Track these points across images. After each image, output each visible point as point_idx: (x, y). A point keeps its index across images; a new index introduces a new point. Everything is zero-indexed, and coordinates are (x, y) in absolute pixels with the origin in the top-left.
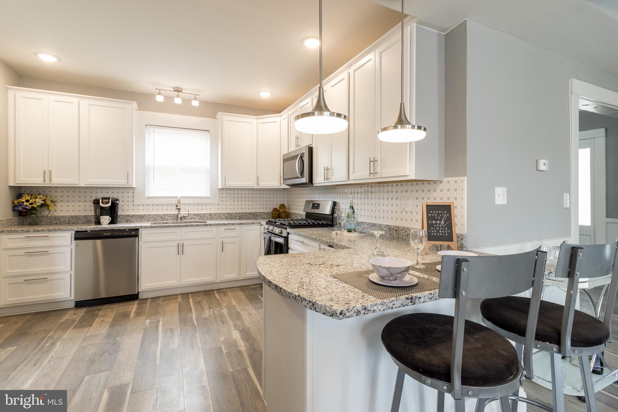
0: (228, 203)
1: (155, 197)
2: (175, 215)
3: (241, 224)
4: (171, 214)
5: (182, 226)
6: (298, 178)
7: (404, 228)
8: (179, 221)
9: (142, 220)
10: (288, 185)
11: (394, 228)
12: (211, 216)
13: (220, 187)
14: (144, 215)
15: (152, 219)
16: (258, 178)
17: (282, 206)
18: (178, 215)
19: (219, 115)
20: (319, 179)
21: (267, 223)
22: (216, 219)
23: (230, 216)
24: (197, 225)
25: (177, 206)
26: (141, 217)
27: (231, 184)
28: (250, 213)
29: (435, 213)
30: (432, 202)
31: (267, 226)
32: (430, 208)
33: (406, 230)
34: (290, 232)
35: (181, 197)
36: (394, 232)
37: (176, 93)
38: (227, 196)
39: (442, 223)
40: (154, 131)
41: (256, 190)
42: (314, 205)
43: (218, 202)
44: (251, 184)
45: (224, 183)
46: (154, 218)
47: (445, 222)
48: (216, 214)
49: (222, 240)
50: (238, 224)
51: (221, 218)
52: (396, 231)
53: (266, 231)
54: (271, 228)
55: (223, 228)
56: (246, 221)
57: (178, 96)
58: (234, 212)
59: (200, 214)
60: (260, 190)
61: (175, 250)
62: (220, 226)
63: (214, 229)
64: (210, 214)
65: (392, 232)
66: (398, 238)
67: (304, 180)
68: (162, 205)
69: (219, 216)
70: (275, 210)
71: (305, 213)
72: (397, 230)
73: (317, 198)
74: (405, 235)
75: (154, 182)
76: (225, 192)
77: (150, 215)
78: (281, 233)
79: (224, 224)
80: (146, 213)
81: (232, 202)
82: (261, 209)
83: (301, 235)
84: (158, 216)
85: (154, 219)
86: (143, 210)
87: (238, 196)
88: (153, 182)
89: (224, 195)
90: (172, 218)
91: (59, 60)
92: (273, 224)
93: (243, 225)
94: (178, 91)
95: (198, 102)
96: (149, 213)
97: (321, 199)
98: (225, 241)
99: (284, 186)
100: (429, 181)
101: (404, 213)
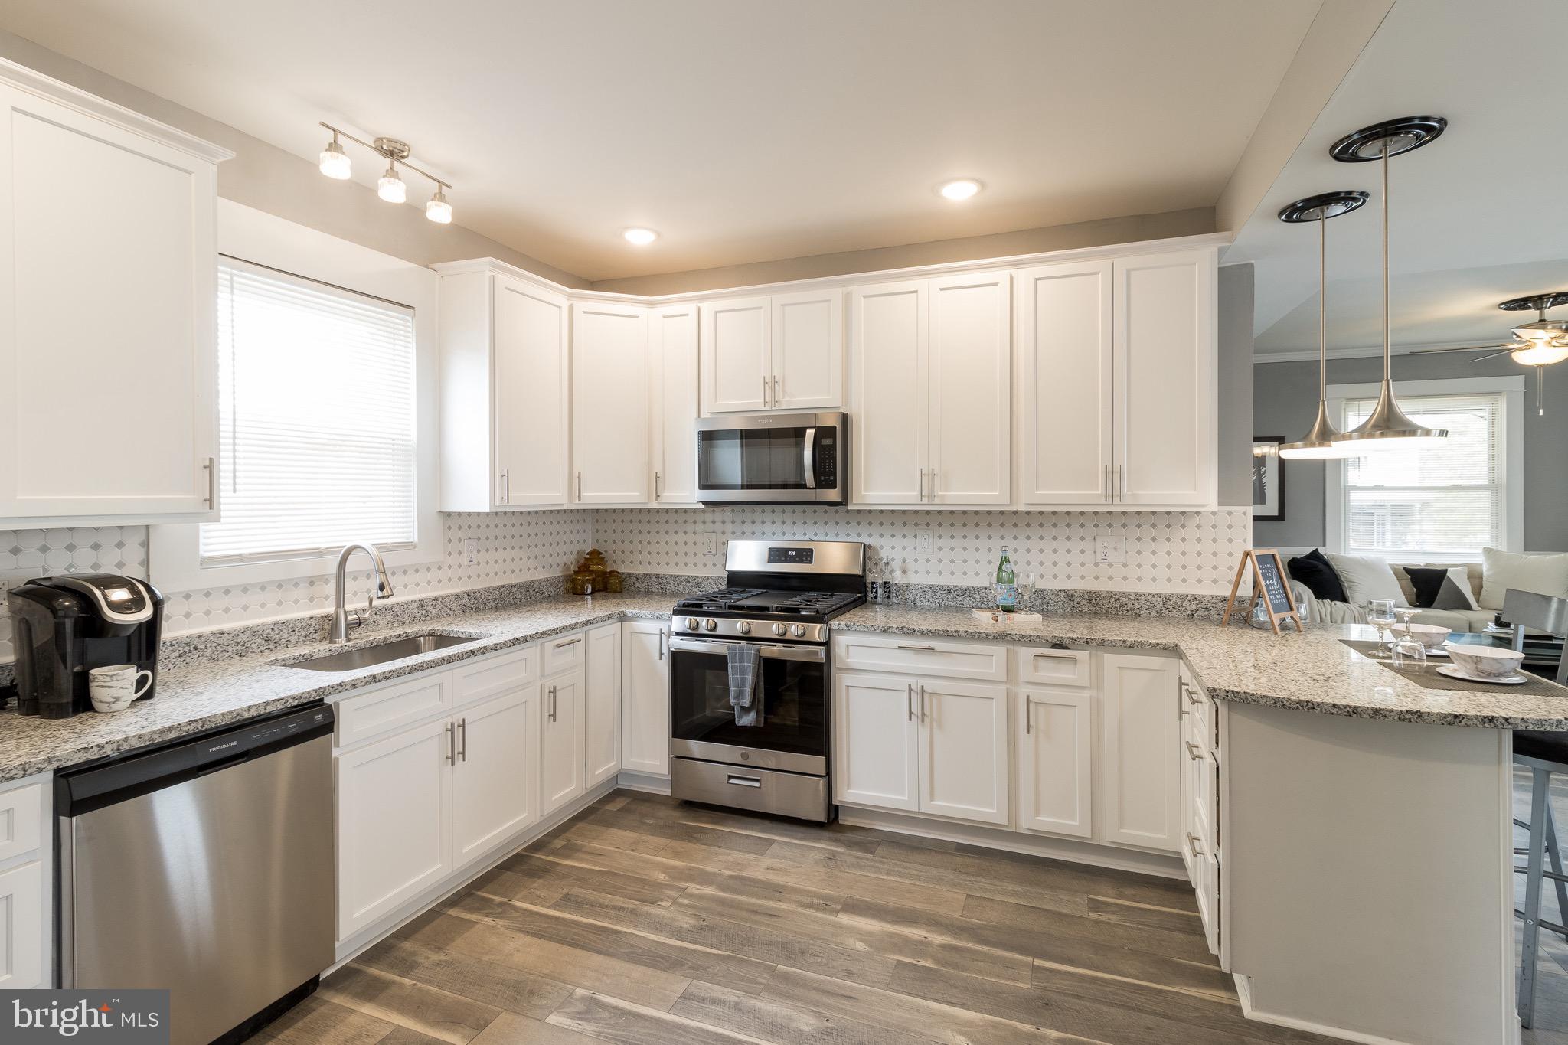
0: (465, 559)
1: (240, 558)
2: (313, 622)
3: (587, 623)
4: (300, 620)
7: (1111, 595)
8: (342, 642)
9: (188, 660)
11: (1083, 596)
14: (200, 637)
15: (230, 650)
17: (595, 556)
18: (334, 621)
19: (485, 264)
23: (473, 603)
24: (495, 648)
26: (187, 649)
33: (1117, 597)
36: (1085, 602)
37: (386, 161)
38: (461, 534)
40: (232, 281)
43: (439, 557)
44: (559, 495)
45: (503, 494)
46: (238, 643)
50: (583, 625)
51: (451, 613)
52: (1090, 600)
55: (549, 644)
57: (392, 173)
61: (440, 746)
62: (541, 640)
63: (529, 651)
66: (1095, 613)
68: (263, 588)
72: (1091, 597)
74: (1116, 607)
75: (237, 494)
76: (455, 522)
77: (222, 633)
79: (555, 632)
80: (206, 629)
81: (474, 555)
84: (254, 633)
85: (239, 647)
86: (188, 615)
88: (232, 494)
89: (455, 534)
90: (303, 634)
93: (591, 628)
94: (391, 154)
95: (450, 209)
96: (216, 628)
98: (556, 682)
101: (1104, 566)
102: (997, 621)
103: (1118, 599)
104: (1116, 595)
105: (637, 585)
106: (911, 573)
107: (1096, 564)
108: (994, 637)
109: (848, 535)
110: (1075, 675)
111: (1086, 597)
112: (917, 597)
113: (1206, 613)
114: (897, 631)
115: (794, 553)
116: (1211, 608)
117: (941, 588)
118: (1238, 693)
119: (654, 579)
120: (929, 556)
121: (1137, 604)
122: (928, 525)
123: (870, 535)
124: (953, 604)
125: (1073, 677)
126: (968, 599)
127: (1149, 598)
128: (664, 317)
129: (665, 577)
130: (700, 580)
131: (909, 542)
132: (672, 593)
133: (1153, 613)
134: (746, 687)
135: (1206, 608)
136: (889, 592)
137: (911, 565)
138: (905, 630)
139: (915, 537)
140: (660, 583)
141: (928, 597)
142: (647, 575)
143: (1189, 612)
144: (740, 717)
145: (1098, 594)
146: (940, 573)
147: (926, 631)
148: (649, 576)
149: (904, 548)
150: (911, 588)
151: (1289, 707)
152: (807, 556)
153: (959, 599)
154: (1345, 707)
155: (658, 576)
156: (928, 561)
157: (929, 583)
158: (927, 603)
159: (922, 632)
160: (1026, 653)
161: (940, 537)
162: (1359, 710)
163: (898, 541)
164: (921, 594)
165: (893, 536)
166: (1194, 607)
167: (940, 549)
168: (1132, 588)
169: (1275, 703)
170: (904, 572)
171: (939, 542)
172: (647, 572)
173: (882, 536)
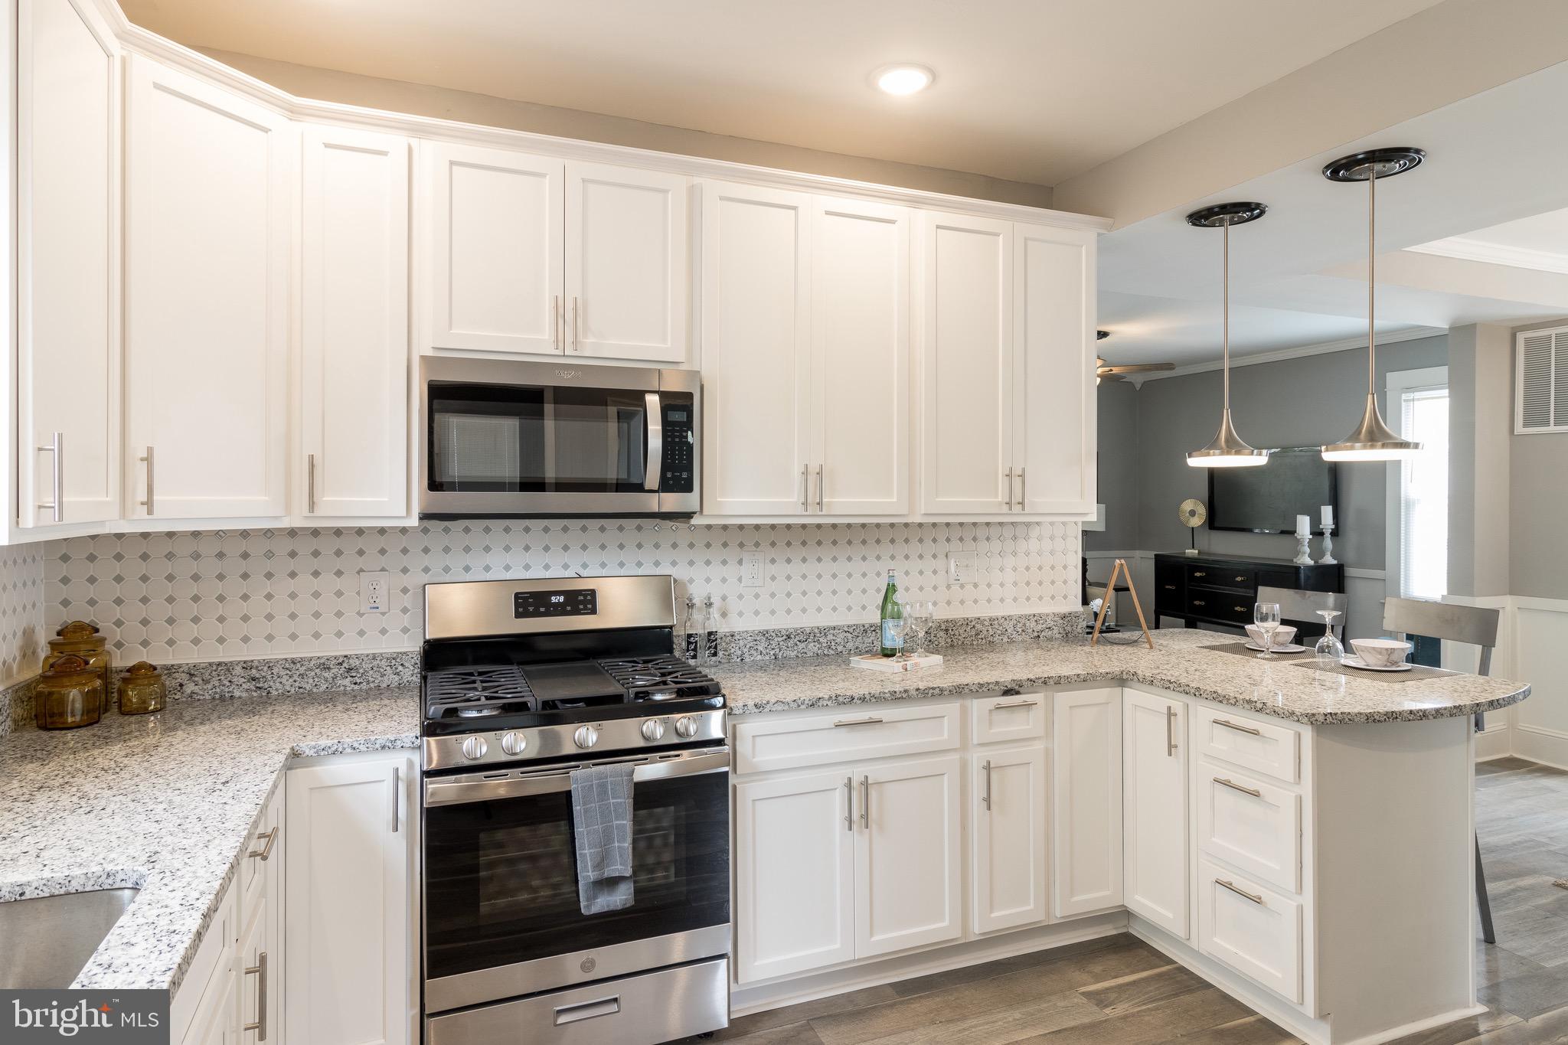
7: (967, 622)
11: (940, 626)
33: (973, 623)
36: (942, 634)
52: (947, 630)
65: (932, 635)
66: (952, 646)
72: (948, 627)
74: (972, 636)
101: (955, 588)
102: (906, 670)
103: (974, 627)
104: (971, 621)
105: (190, 688)
106: (733, 616)
107: (949, 587)
108: (950, 691)
109: (639, 564)
110: (1028, 725)
111: (943, 627)
112: (745, 650)
113: (1050, 633)
114: (829, 703)
115: (562, 599)
116: (1054, 627)
117: (778, 633)
118: (1336, 714)
119: (238, 670)
120: (757, 590)
121: (990, 630)
122: (757, 545)
123: (674, 564)
124: (793, 654)
125: (1028, 727)
126: (812, 644)
127: (1002, 621)
128: (327, 146)
129: (270, 665)
130: (354, 662)
131: (731, 571)
132: (285, 696)
133: (1005, 640)
134: (614, 842)
135: (1050, 628)
136: (716, 647)
137: (734, 605)
138: (841, 699)
139: (740, 562)
140: (254, 679)
141: (760, 648)
142: (219, 664)
143: (1036, 634)
144: (591, 899)
145: (954, 622)
146: (773, 612)
147: (868, 697)
148: (228, 667)
149: (724, 580)
150: (737, 637)
151: (1378, 721)
152: (585, 602)
153: (801, 646)
154: (1418, 711)
155: (247, 666)
156: (757, 596)
157: (762, 628)
158: (759, 657)
159: (863, 699)
160: (979, 706)
161: (773, 561)
162: (1427, 712)
163: (716, 571)
164: (751, 644)
165: (708, 563)
166: (1040, 627)
167: (773, 578)
168: (984, 611)
169: (1368, 719)
170: (724, 615)
171: (773, 569)
172: (217, 660)
173: (691, 563)
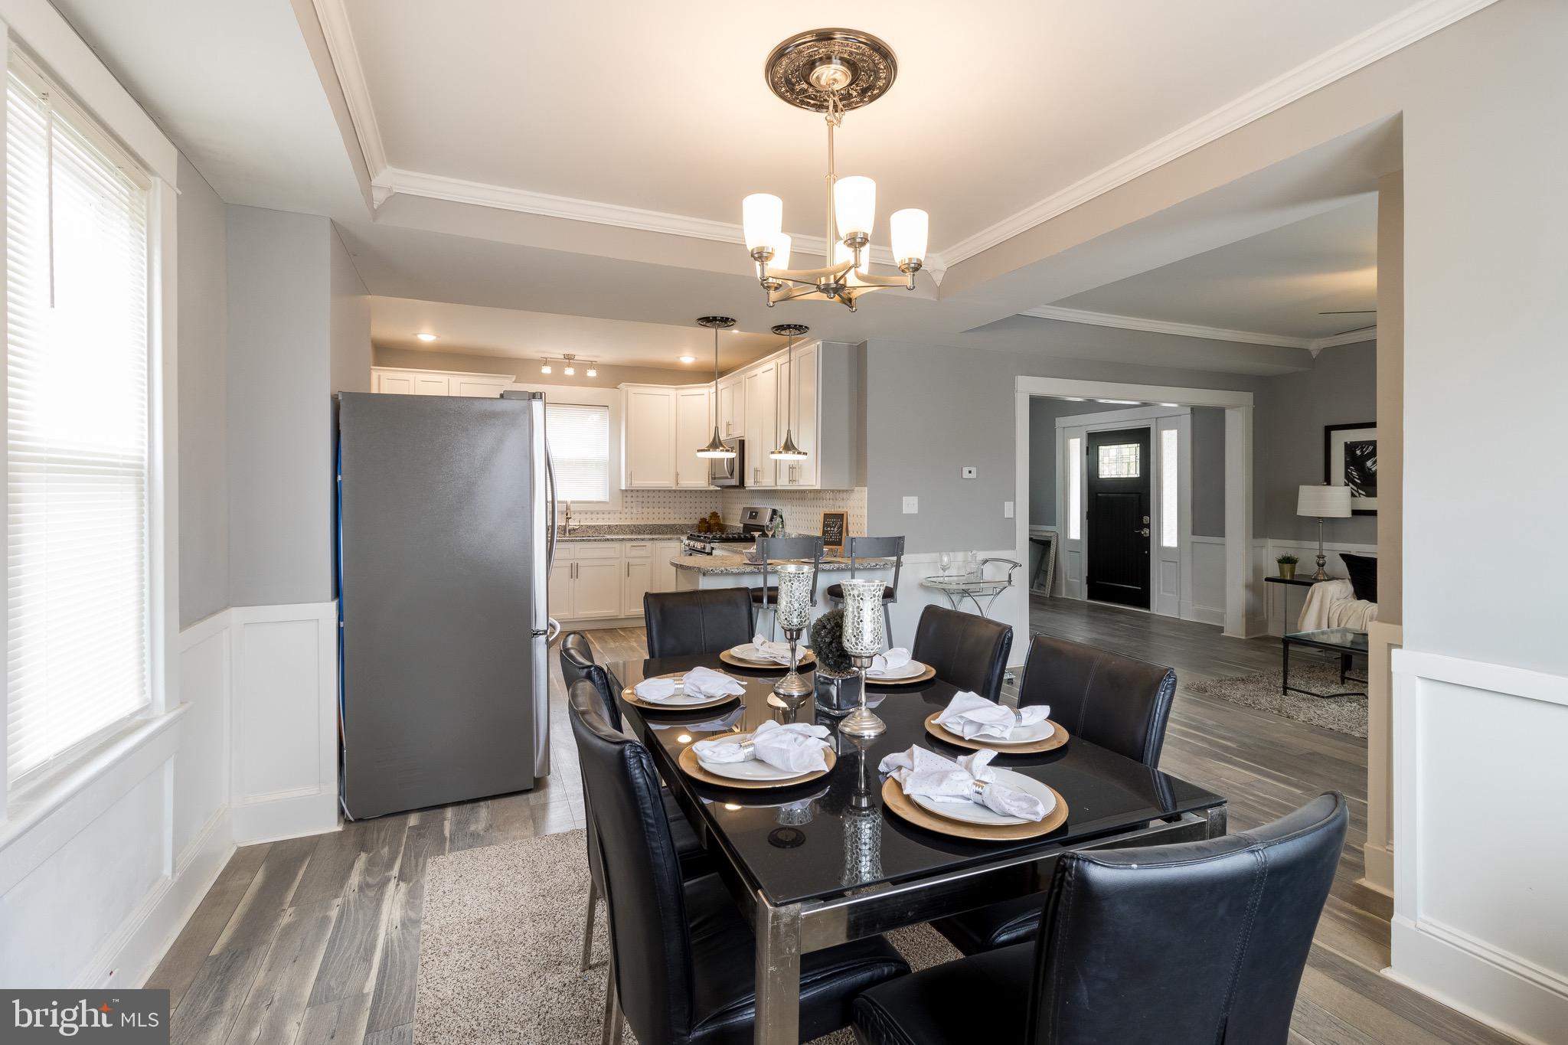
0: (634, 510)
2: (561, 527)
3: (653, 539)
5: (576, 541)
6: (727, 478)
8: (567, 534)
10: (720, 487)
12: (610, 529)
13: (623, 488)
16: (677, 474)
17: (714, 515)
18: (565, 526)
19: (622, 385)
20: (749, 482)
21: (688, 538)
22: (617, 534)
23: (637, 530)
24: (595, 540)
25: (567, 515)
27: (640, 483)
28: (666, 526)
29: (830, 521)
30: (828, 511)
31: (687, 542)
32: (827, 516)
34: (715, 547)
35: (572, 502)
37: (567, 361)
38: (632, 499)
39: (836, 529)
41: (675, 491)
42: (751, 513)
43: (620, 509)
44: (667, 483)
45: (629, 483)
47: (838, 528)
48: (617, 526)
49: (627, 560)
50: (650, 539)
51: (625, 532)
53: (687, 548)
54: (692, 543)
55: (629, 544)
56: (660, 536)
57: (569, 365)
58: (642, 523)
59: (594, 526)
60: (680, 491)
61: (567, 571)
62: (624, 542)
63: (617, 545)
64: (609, 526)
67: (735, 482)
69: (620, 529)
70: (703, 520)
71: (742, 525)
73: (757, 504)
76: (629, 494)
78: (704, 548)
79: (631, 540)
81: (640, 509)
82: (683, 519)
83: (725, 549)
87: (649, 500)
89: (629, 499)
91: (438, 337)
92: (696, 538)
93: (655, 541)
94: (569, 359)
95: (595, 371)
97: (761, 506)
98: (632, 561)
99: (712, 488)
100: (843, 491)
